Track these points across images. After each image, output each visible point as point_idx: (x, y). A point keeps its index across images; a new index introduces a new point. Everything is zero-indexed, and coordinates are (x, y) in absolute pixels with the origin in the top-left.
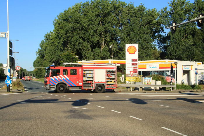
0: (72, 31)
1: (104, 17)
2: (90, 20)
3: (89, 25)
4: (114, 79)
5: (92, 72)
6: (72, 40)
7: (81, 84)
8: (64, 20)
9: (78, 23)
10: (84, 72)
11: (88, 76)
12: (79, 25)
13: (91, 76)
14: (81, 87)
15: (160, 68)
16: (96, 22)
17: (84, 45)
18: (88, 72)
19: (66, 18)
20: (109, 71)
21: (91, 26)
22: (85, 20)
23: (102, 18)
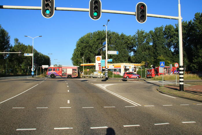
0: (85, 48)
1: (102, 40)
2: (94, 42)
3: (93, 44)
4: (76, 73)
5: (66, 70)
6: (85, 53)
7: (61, 75)
8: (81, 42)
9: (88, 43)
10: (63, 70)
11: (64, 71)
12: (88, 44)
13: (66, 71)
14: (61, 76)
15: (114, 67)
16: (97, 43)
17: (91, 55)
18: (65, 70)
19: (82, 41)
20: (74, 69)
21: (94, 45)
22: (91, 42)
23: (101, 41)
